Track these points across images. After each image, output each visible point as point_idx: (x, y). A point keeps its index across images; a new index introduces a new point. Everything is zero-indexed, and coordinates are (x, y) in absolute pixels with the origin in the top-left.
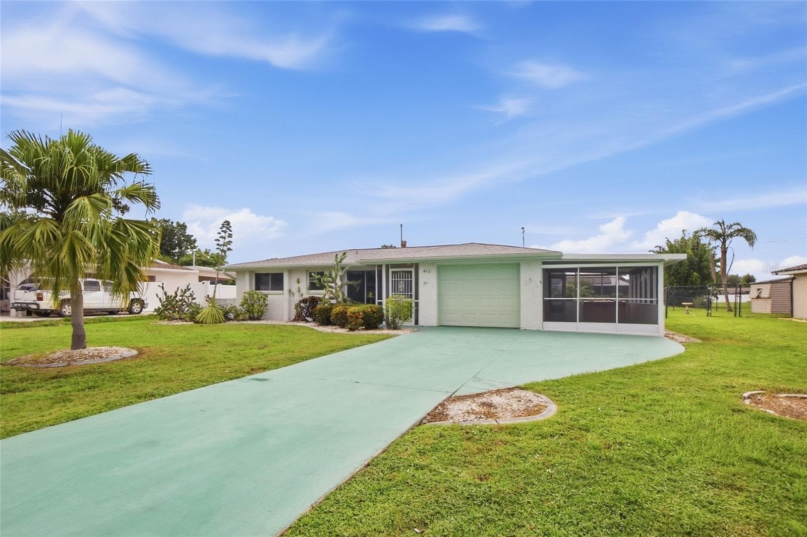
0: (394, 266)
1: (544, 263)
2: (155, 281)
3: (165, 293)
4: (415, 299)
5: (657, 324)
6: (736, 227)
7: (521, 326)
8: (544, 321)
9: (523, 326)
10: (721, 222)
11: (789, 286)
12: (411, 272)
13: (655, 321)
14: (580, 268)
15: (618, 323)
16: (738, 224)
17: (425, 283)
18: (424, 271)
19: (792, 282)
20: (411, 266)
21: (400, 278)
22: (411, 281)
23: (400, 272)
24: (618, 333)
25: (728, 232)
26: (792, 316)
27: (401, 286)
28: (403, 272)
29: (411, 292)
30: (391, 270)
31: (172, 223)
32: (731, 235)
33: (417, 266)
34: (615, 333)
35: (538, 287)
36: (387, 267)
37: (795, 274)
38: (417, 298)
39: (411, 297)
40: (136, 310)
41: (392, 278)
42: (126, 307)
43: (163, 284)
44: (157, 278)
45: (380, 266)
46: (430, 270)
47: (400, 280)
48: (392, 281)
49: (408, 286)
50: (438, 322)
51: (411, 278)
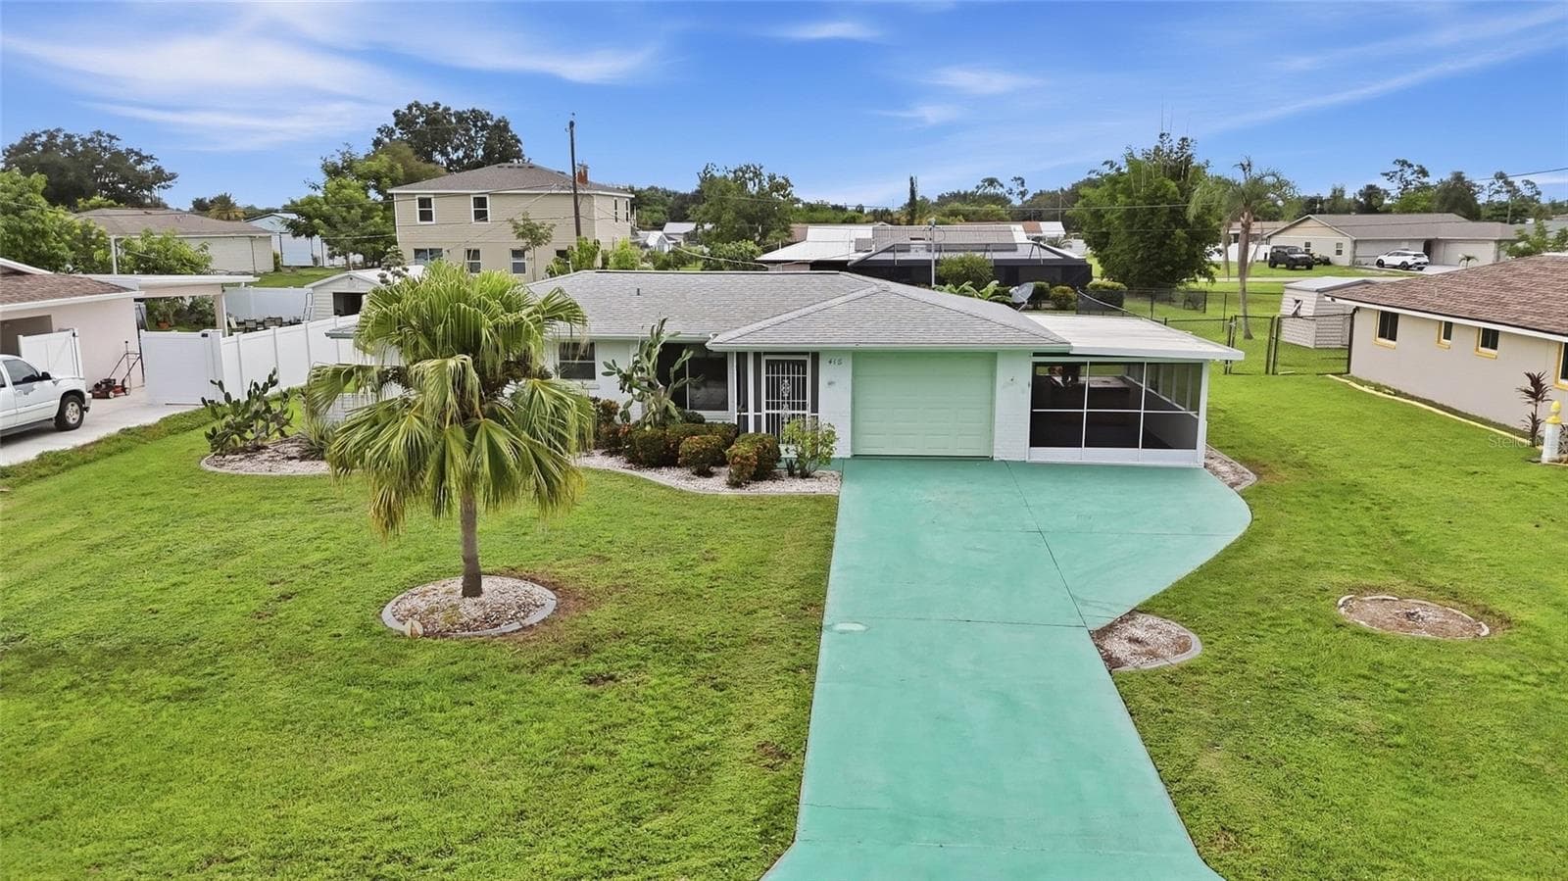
0: (769, 352)
1: (1036, 354)
3: (228, 398)
4: (812, 412)
5: (1195, 448)
7: (995, 455)
8: (1031, 446)
9: (998, 456)
12: (805, 363)
13: (1194, 445)
14: (1091, 362)
15: (1143, 447)
17: (830, 384)
18: (829, 365)
19: (1353, 315)
20: (805, 354)
21: (783, 373)
22: (804, 379)
23: (782, 361)
24: (1140, 464)
27: (786, 389)
28: (789, 361)
29: (804, 398)
30: (764, 360)
33: (814, 355)
34: (1136, 464)
35: (1023, 392)
36: (757, 355)
38: (815, 409)
39: (804, 409)
40: (71, 421)
41: (767, 373)
42: (55, 415)
43: (74, 335)
44: (55, 324)
45: (742, 356)
46: (840, 360)
47: (783, 378)
48: (767, 378)
49: (799, 390)
50: (852, 450)
51: (805, 373)
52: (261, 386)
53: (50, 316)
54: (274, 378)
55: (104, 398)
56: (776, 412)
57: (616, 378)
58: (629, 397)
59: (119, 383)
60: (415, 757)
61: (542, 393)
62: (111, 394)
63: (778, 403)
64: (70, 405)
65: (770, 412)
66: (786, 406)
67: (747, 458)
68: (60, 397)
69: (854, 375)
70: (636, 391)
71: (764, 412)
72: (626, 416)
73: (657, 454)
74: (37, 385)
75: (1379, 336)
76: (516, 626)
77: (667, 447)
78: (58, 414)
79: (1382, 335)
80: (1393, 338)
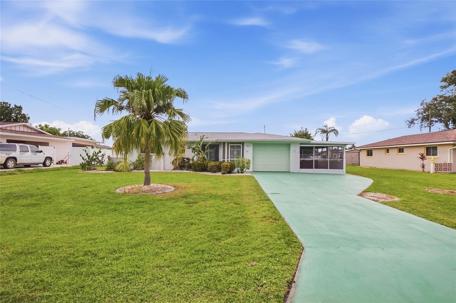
0: (231, 143)
1: (301, 144)
2: (48, 146)
3: (87, 154)
5: (343, 169)
6: (333, 129)
8: (300, 168)
9: (291, 171)
10: (326, 126)
11: (358, 154)
12: (240, 146)
13: (342, 168)
14: (315, 147)
15: (329, 169)
16: (333, 127)
17: (247, 152)
18: (247, 146)
19: (359, 153)
20: (240, 143)
21: (235, 149)
22: (240, 150)
23: (235, 146)
24: (329, 173)
25: (329, 130)
26: (359, 166)
27: (235, 153)
28: (236, 146)
29: (240, 155)
30: (230, 145)
31: (10, 105)
32: (330, 132)
33: (243, 143)
34: (328, 173)
35: (298, 154)
36: (228, 143)
37: (360, 149)
38: (243, 156)
40: (47, 165)
41: (231, 149)
42: (43, 162)
43: (54, 148)
44: (50, 144)
45: (224, 143)
46: (250, 145)
47: (235, 150)
48: (231, 150)
49: (239, 153)
50: (253, 170)
51: (240, 149)
52: (97, 153)
53: (49, 143)
54: (101, 151)
55: (60, 164)
56: (233, 159)
57: (191, 149)
58: (194, 155)
59: (65, 161)
60: (114, 221)
61: (174, 112)
62: (62, 163)
63: (233, 157)
64: (48, 160)
65: (231, 159)
66: (235, 157)
67: (228, 166)
68: (45, 157)
69: (253, 150)
70: (196, 153)
71: (229, 159)
72: (193, 160)
73: (202, 168)
74: (38, 154)
75: (367, 156)
76: (161, 192)
77: (204, 166)
78: (44, 162)
79: (368, 155)
80: (372, 156)
